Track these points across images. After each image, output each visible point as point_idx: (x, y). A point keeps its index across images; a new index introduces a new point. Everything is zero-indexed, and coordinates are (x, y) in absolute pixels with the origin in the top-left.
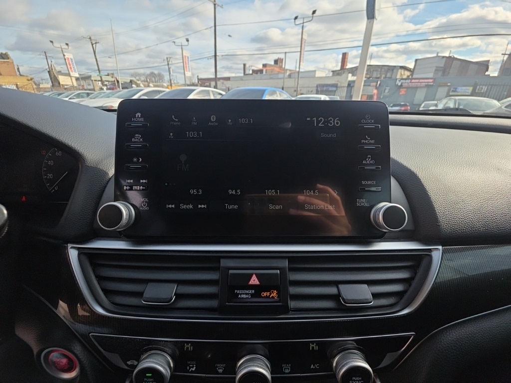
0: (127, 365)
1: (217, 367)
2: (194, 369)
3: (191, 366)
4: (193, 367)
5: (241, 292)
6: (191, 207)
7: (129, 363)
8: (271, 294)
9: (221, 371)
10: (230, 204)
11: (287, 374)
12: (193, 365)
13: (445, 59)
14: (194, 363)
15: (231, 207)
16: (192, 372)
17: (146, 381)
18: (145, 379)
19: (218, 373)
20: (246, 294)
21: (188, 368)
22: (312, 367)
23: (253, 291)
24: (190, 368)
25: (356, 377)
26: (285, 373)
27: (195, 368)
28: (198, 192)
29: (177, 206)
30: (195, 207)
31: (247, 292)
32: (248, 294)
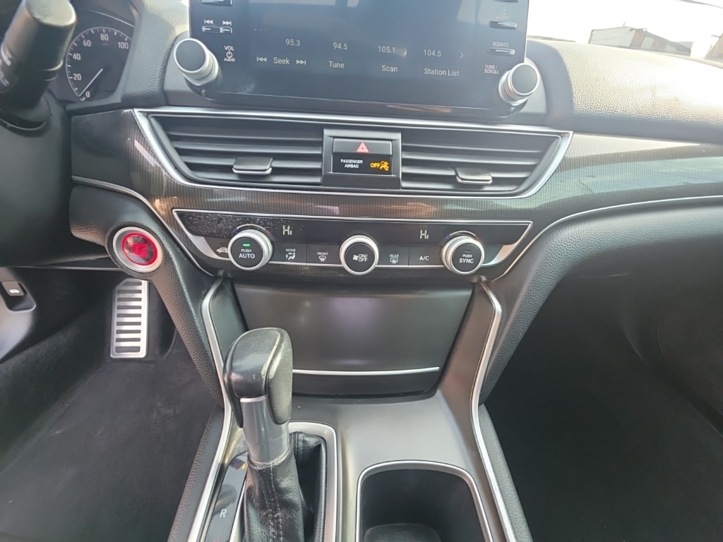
0: (217, 253)
1: (319, 255)
2: (293, 258)
3: (290, 254)
4: (292, 255)
5: (347, 161)
6: (287, 62)
7: (219, 251)
8: (381, 165)
9: (322, 260)
10: (335, 62)
11: (394, 264)
12: (292, 252)
13: (634, 32)
14: (294, 250)
15: (336, 65)
16: (291, 261)
17: (243, 252)
18: (242, 250)
19: (320, 262)
20: (353, 164)
21: (287, 256)
22: (421, 258)
23: (361, 162)
24: (289, 256)
25: (466, 254)
26: (392, 264)
27: (294, 256)
28: (296, 43)
29: (271, 60)
30: (292, 62)
31: (355, 162)
32: (356, 164)
